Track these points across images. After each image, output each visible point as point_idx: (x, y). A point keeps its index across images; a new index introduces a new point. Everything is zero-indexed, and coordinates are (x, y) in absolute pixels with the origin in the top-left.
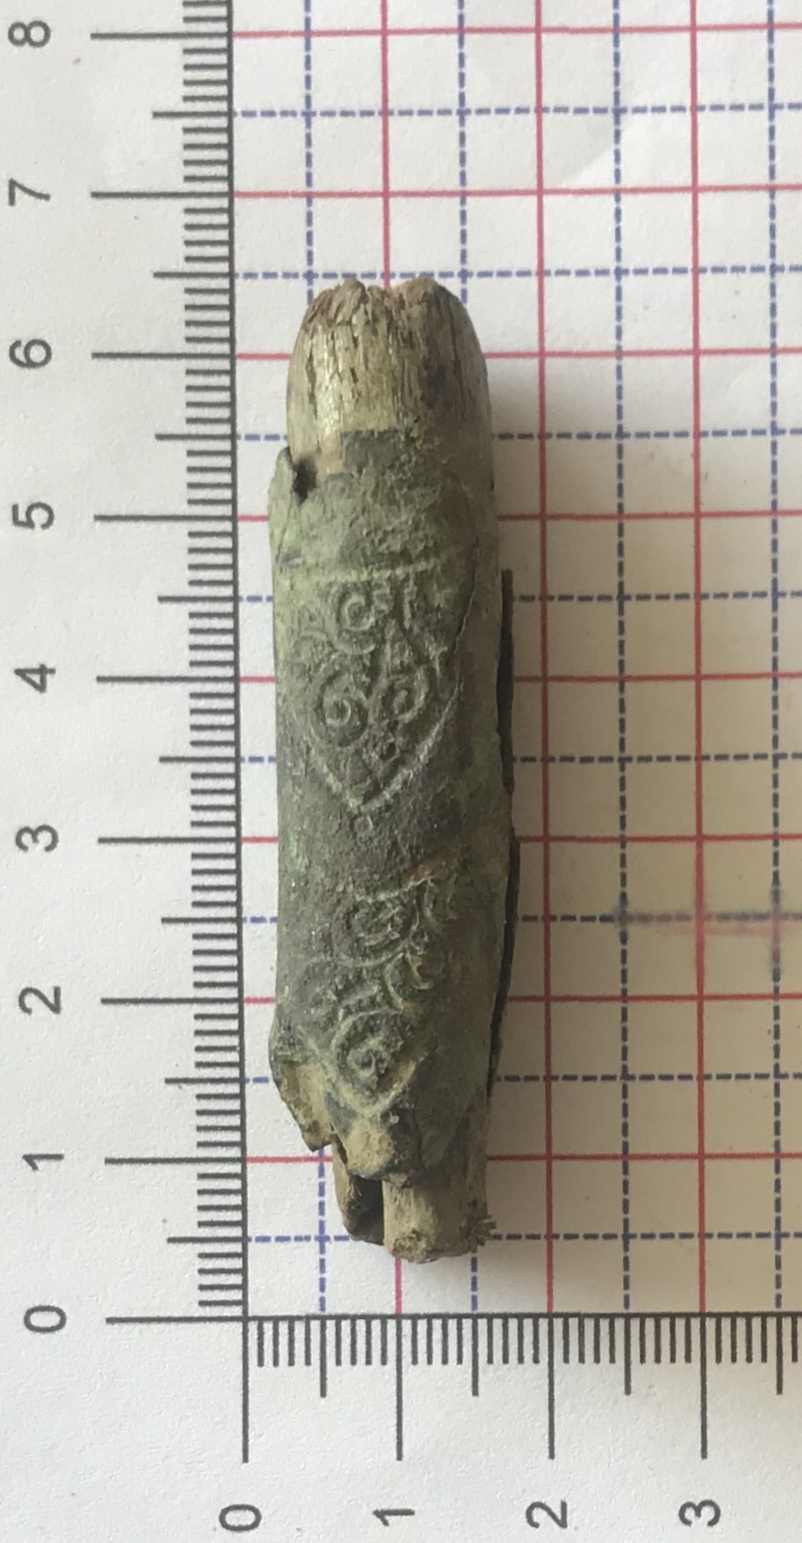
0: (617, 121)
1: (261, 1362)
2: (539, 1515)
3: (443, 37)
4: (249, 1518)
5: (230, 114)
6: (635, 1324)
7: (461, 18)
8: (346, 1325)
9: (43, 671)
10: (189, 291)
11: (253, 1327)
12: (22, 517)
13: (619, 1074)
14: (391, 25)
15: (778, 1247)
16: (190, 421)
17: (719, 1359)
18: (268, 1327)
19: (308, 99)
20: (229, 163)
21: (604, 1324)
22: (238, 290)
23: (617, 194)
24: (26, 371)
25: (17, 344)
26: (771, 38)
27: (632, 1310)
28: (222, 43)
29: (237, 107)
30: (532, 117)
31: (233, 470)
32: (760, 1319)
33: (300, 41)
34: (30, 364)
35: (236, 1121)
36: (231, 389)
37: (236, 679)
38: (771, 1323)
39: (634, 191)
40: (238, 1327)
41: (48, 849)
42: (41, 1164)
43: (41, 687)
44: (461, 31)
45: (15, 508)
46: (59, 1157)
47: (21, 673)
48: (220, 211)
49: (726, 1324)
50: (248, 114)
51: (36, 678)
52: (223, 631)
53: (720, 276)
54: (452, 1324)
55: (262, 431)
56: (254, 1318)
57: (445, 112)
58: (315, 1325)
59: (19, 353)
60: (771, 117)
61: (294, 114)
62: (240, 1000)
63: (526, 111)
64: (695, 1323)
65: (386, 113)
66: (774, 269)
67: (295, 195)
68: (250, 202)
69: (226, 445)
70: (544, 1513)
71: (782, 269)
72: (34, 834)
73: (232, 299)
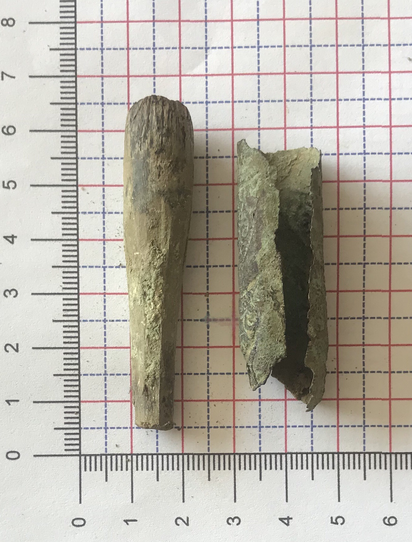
0: (206, 52)
1: (85, 470)
2: (179, 521)
3: (148, 23)
4: (82, 522)
5: (76, 49)
6: (212, 457)
7: (154, 17)
8: (114, 457)
9: (13, 237)
10: (62, 109)
11: (83, 458)
12: (6, 185)
13: (206, 373)
14: (130, 19)
15: (260, 431)
16: (62, 153)
17: (240, 469)
18: (88, 458)
19: (102, 44)
20: (75, 66)
21: (201, 457)
22: (78, 109)
23: (206, 76)
24: (7, 136)
25: (4, 127)
26: (258, 24)
27: (211, 452)
28: (73, 25)
29: (78, 47)
30: (178, 50)
31: (77, 169)
32: (254, 455)
33: (99, 25)
34: (9, 134)
35: (77, 388)
36: (76, 142)
37: (77, 240)
38: (258, 456)
39: (212, 75)
40: (78, 458)
41: (15, 297)
42: (12, 403)
43: (12, 242)
44: (154, 21)
45: (4, 182)
46: (18, 401)
47: (5, 237)
48: (73, 82)
49: (242, 457)
50: (82, 49)
51: (11, 239)
52: (73, 224)
53: (241, 104)
54: (150, 457)
55: (87, 156)
56: (83, 455)
57: (148, 49)
58: (104, 457)
59: (5, 130)
60: (258, 50)
61: (97, 49)
62: (79, 348)
63: (176, 48)
64: (232, 457)
65: (128, 49)
66: (260, 101)
67: (98, 76)
68: (83, 79)
69: (74, 161)
70: (181, 521)
71: (262, 101)
72: (10, 292)
73: (76, 112)
